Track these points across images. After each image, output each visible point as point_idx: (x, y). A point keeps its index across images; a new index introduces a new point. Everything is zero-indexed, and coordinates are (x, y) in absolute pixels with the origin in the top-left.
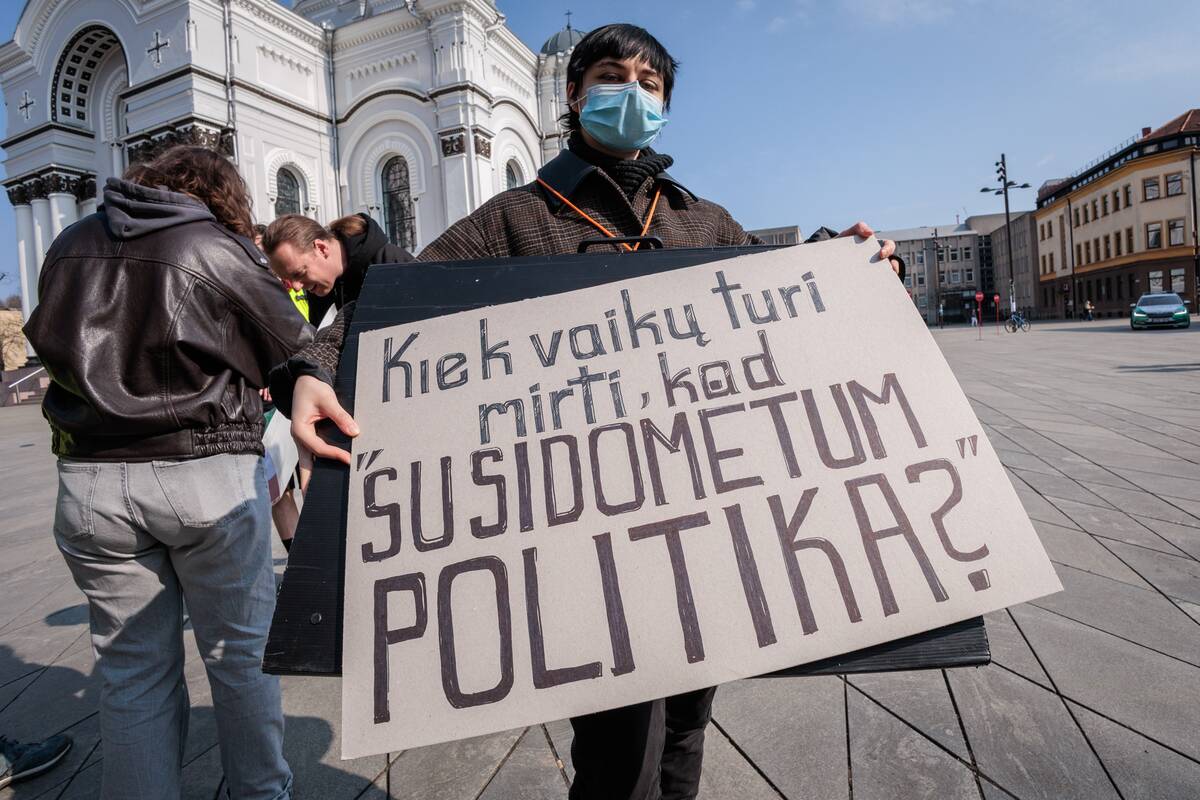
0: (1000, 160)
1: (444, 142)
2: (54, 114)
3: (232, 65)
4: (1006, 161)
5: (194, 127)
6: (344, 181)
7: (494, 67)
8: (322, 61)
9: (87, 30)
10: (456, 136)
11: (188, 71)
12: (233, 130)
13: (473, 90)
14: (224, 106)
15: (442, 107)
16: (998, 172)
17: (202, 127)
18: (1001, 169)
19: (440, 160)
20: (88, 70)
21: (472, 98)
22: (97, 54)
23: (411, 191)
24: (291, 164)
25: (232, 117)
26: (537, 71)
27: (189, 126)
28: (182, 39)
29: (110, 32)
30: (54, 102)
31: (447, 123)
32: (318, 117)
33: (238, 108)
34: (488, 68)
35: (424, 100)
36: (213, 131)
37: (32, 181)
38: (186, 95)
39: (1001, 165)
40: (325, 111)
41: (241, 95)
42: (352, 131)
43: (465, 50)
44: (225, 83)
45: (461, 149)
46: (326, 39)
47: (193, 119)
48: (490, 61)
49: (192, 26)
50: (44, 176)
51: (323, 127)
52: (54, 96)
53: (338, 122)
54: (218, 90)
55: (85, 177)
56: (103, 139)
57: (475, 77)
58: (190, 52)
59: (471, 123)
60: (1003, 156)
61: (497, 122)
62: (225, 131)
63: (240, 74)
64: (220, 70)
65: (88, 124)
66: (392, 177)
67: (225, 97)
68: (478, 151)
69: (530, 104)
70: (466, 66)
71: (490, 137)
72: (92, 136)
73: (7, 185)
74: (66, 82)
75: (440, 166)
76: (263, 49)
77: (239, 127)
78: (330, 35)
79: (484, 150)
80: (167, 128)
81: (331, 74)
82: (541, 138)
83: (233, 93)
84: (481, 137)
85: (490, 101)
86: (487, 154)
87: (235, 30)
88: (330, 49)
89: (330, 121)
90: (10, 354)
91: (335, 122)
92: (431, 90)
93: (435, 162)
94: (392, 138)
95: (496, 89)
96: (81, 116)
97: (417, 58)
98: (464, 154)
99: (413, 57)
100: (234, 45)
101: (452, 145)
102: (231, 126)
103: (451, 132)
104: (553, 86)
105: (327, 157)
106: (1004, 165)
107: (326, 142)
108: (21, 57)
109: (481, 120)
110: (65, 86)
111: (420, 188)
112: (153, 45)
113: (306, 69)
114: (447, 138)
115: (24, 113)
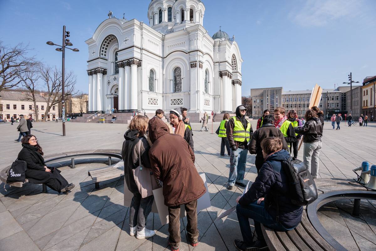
0: (350, 74)
1: (191, 64)
2: (100, 55)
3: (142, 45)
4: (352, 75)
5: (134, 60)
6: (164, 73)
7: (204, 45)
8: (161, 43)
9: (109, 36)
10: (194, 63)
11: (133, 46)
12: (142, 60)
13: (200, 51)
14: (140, 54)
15: (191, 55)
16: (349, 78)
17: (135, 60)
18: (350, 77)
19: (190, 69)
20: (108, 45)
21: (199, 53)
22: (110, 41)
23: (181, 76)
24: (153, 69)
25: (141, 57)
26: (214, 45)
27: (132, 59)
28: (132, 39)
29: (114, 36)
30: (100, 52)
31: (192, 60)
32: (160, 57)
33: (143, 55)
34: (203, 45)
35: (187, 53)
36: (138, 60)
37: (94, 70)
38: (132, 52)
39: (350, 76)
40: (161, 55)
41: (144, 52)
42: (167, 60)
43: (198, 41)
44: (141, 49)
45: (196, 66)
46: (163, 37)
47: (133, 58)
48: (203, 43)
49: (134, 35)
50: (97, 69)
51: (161, 59)
52: (100, 51)
53: (164, 58)
54: (139, 50)
55: (105, 70)
56: (110, 61)
57: (200, 48)
58: (134, 42)
59: (198, 60)
60: (351, 73)
61: (204, 59)
62: (140, 61)
63: (144, 47)
64: (140, 46)
65: (106, 57)
66: (176, 72)
67: (140, 52)
68: (199, 67)
69: (212, 54)
70: (198, 45)
71: (203, 63)
72: (107, 60)
73: (88, 71)
74: (103, 47)
75: (190, 71)
76: (149, 40)
77: (143, 60)
78: (164, 36)
79: (201, 67)
80: (127, 60)
81: (163, 46)
82: (214, 63)
83: (142, 51)
84: (201, 63)
85: (203, 54)
86: (202, 68)
87: (144, 36)
88: (163, 40)
89: (162, 58)
90: (73, 109)
91: (163, 58)
92: (189, 51)
93: (188, 69)
94: (177, 63)
95: (204, 50)
96: (105, 55)
97: (185, 43)
98: (196, 68)
99: (184, 42)
100: (143, 40)
101: (193, 65)
102: (141, 59)
103: (193, 62)
104: (218, 49)
105: (161, 67)
106: (351, 76)
107: (161, 63)
108: (94, 42)
109: (201, 59)
110: (103, 48)
111: (184, 75)
112: (125, 40)
113: (158, 45)
114: (192, 63)
115: (93, 55)
